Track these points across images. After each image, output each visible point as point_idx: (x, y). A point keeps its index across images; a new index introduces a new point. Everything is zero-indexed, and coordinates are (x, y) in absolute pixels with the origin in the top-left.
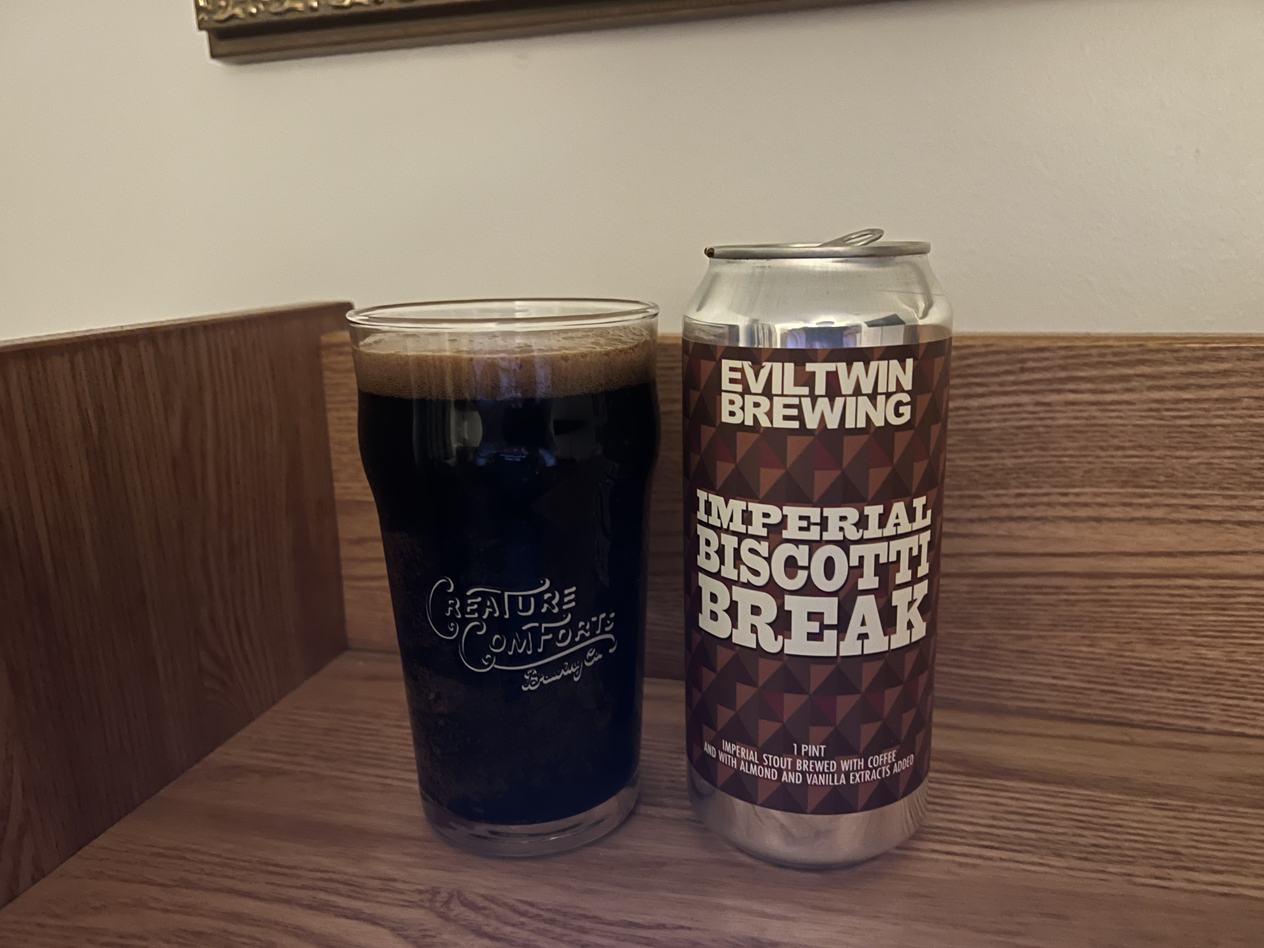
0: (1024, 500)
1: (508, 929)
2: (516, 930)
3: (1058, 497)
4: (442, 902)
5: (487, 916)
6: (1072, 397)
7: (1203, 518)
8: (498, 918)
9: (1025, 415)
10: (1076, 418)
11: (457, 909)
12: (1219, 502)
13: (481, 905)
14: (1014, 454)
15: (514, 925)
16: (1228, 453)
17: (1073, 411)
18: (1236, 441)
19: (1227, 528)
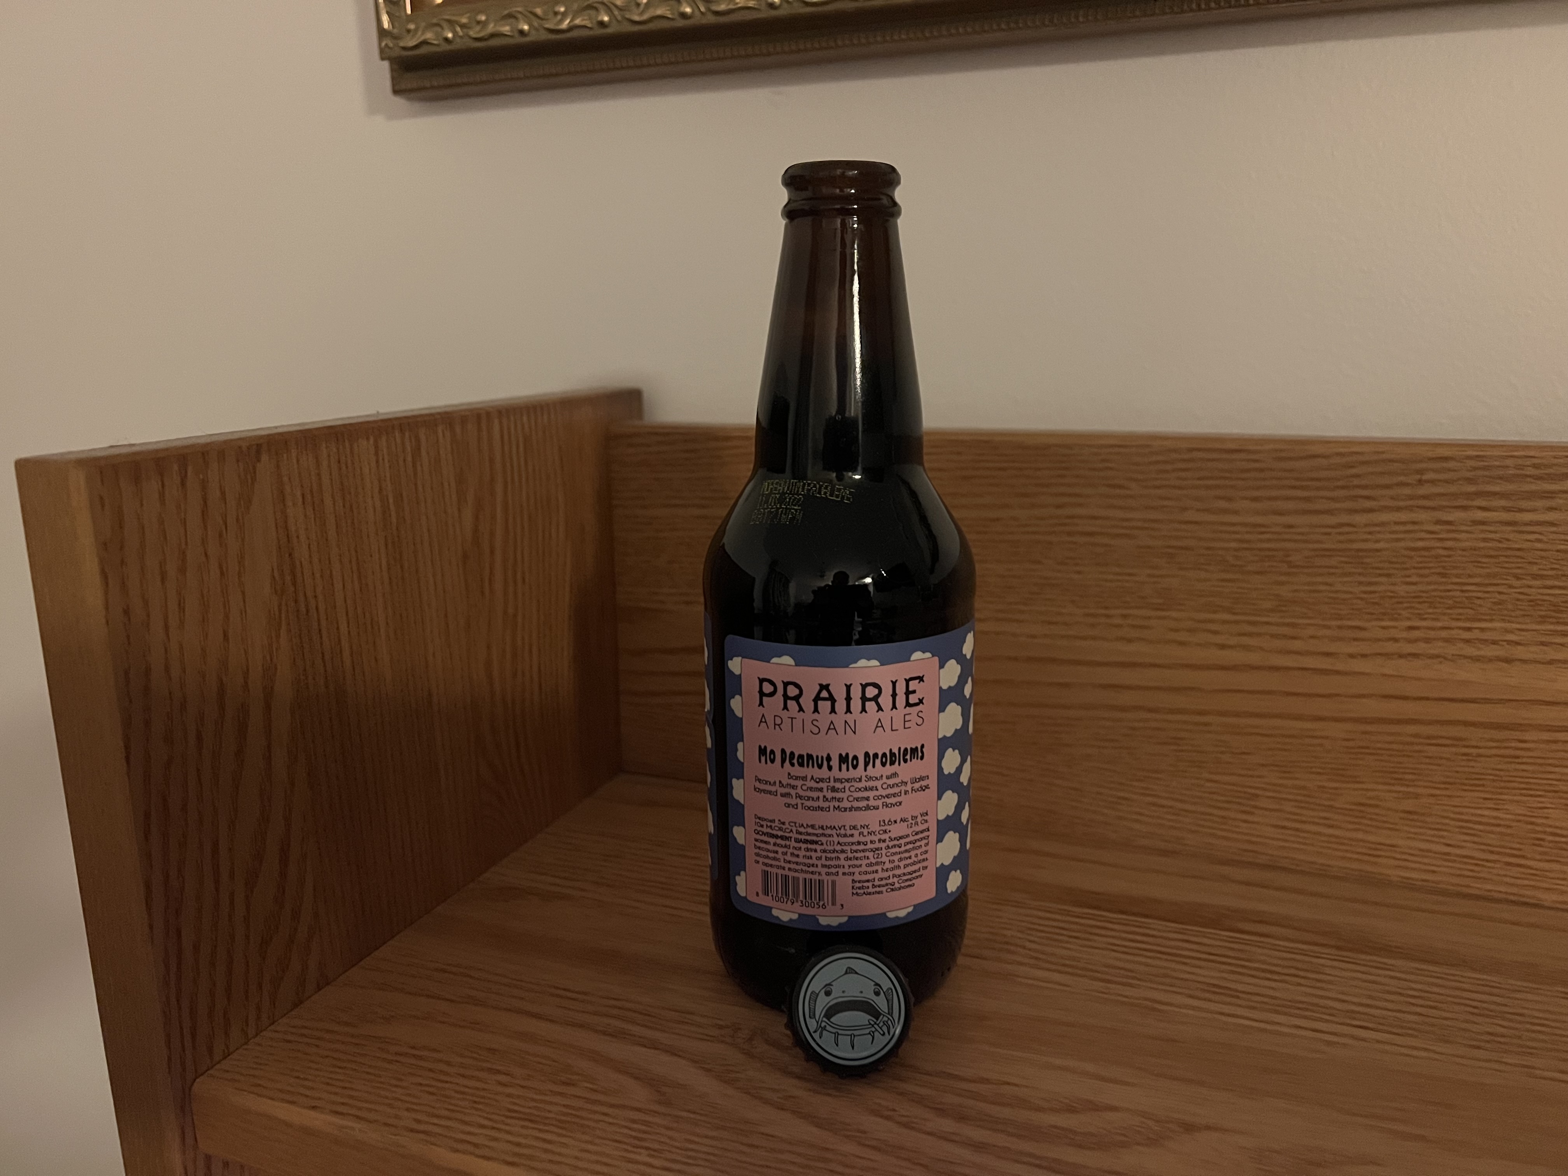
0: (1416, 634)
3: (1460, 632)
6: (1480, 515)
9: (1423, 535)
10: (1485, 540)
13: (787, 1044)
14: (1408, 580)
17: (1482, 531)
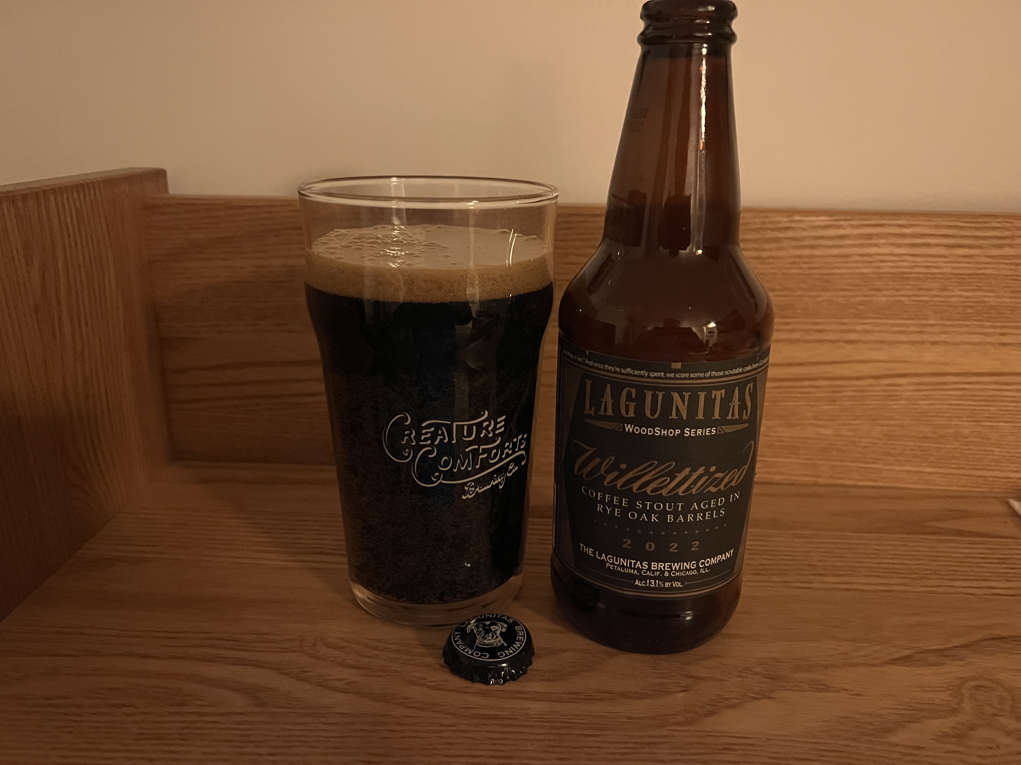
2: (373, 660)
4: (309, 646)
5: (348, 653)
7: (823, 338)
8: (358, 653)
11: (323, 650)
12: (834, 327)
13: (341, 645)
15: (370, 657)
18: (847, 285)
19: (839, 345)
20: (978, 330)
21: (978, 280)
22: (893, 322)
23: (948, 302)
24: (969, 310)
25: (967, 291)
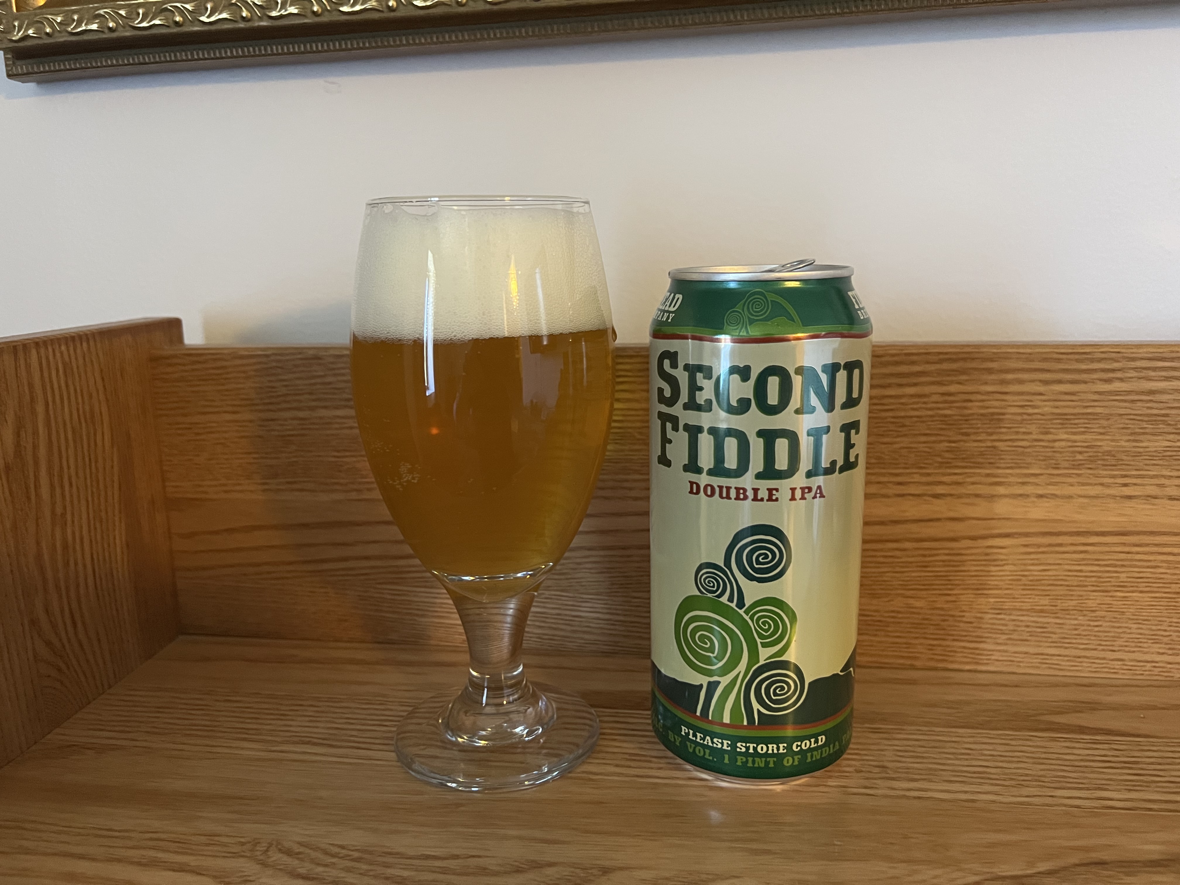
1: (320, 869)
2: (327, 869)
4: (261, 851)
5: (302, 860)
7: (905, 492)
8: (313, 861)
11: (275, 856)
12: (917, 478)
13: (297, 851)
15: (326, 866)
16: (923, 439)
18: (929, 429)
19: (925, 500)
20: (1093, 480)
21: (1086, 421)
22: (988, 471)
23: (1053, 447)
24: (1079, 457)
25: (1074, 434)
